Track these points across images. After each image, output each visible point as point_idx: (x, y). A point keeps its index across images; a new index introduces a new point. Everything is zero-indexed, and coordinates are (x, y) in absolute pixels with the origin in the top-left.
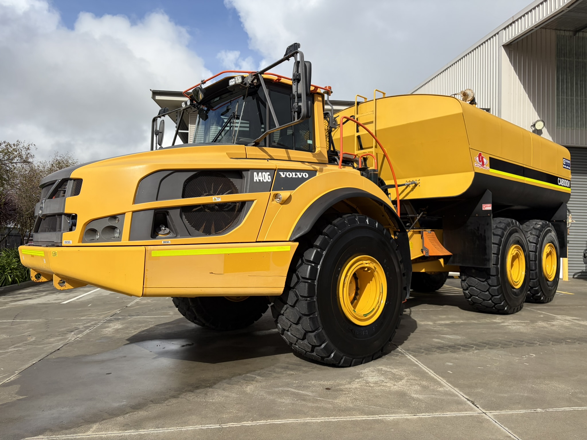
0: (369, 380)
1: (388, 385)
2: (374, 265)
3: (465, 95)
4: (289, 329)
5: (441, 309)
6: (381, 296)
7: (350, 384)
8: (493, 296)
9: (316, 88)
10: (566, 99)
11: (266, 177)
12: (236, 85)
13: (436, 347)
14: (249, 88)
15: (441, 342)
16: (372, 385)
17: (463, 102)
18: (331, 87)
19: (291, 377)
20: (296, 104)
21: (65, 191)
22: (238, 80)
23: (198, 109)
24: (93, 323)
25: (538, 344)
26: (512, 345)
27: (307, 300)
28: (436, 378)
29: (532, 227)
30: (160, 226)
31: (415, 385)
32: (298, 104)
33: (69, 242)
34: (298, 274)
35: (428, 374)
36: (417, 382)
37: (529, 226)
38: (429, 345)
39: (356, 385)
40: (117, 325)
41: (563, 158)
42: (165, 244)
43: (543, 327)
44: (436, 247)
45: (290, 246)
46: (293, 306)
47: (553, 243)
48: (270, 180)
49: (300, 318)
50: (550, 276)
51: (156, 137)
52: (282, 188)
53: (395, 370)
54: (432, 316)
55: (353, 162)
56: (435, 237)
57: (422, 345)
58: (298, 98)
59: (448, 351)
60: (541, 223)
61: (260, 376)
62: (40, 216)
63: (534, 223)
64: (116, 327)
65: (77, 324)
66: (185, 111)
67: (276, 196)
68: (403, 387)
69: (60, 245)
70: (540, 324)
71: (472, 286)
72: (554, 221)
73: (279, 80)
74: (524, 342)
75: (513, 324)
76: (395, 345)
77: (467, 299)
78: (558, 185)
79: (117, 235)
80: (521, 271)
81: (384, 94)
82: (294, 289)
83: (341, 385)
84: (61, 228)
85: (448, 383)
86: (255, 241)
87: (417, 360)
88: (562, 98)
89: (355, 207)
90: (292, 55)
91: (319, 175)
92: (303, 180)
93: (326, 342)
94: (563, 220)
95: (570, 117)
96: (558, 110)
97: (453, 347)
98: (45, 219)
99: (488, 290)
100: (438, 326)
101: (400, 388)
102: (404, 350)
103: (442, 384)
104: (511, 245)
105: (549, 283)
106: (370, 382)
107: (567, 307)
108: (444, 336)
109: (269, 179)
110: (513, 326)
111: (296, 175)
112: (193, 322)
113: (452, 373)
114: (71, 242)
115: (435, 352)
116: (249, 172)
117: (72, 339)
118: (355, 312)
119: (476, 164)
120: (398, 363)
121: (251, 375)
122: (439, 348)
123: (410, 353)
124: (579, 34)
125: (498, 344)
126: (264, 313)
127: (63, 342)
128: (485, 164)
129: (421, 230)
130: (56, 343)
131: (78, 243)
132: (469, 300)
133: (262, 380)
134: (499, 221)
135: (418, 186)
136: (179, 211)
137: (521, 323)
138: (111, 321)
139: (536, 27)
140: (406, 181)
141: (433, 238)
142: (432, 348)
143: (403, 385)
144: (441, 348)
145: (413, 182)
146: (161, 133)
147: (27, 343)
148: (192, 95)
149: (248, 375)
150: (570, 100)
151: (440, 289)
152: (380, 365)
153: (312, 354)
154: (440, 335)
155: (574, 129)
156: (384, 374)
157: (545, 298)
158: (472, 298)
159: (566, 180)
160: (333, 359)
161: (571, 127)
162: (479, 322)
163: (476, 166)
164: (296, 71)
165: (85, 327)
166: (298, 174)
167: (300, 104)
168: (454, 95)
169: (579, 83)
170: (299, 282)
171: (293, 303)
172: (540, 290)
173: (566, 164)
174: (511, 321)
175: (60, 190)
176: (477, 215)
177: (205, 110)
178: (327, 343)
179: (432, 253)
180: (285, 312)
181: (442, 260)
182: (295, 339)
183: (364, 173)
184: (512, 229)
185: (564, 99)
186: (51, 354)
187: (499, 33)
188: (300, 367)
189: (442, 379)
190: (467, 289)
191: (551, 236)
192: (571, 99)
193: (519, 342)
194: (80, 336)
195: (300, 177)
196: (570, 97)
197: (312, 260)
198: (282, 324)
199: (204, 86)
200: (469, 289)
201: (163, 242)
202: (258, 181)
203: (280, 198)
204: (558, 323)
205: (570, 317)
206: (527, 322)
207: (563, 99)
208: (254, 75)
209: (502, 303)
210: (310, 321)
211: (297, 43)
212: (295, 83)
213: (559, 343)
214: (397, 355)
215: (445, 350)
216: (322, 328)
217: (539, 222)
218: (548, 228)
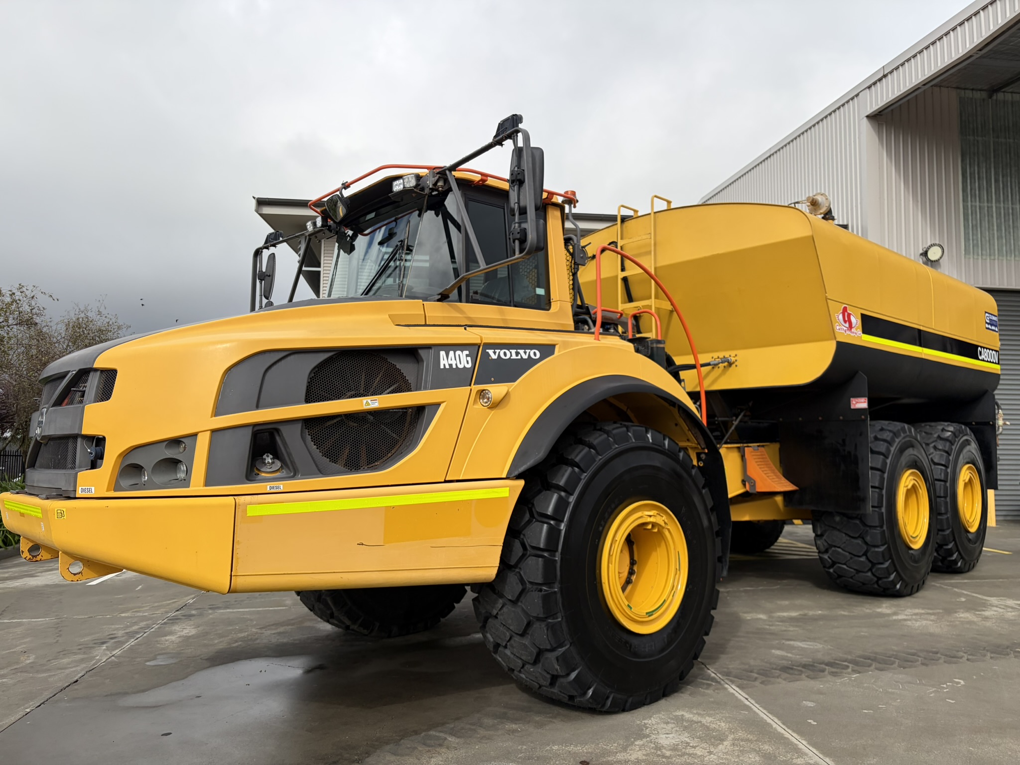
0: (661, 742)
1: (699, 753)
2: (663, 519)
3: (814, 204)
4: (508, 644)
5: (778, 586)
6: (677, 576)
7: (626, 751)
8: (873, 564)
9: (551, 194)
10: (980, 207)
11: (462, 360)
12: (405, 192)
13: (779, 668)
14: (429, 196)
15: (787, 656)
16: (668, 753)
17: (811, 215)
18: (575, 192)
19: (513, 737)
20: (517, 225)
21: (85, 391)
22: (409, 182)
23: (337, 234)
24: (143, 624)
25: (966, 658)
26: (918, 661)
27: (541, 590)
28: (787, 735)
29: (936, 436)
30: (265, 456)
31: (749, 752)
32: (520, 226)
33: (89, 491)
34: (523, 539)
35: (772, 726)
36: (752, 746)
37: (931, 434)
38: (766, 662)
39: (636, 754)
40: (187, 630)
41: (986, 312)
42: (273, 491)
43: (970, 622)
44: (768, 477)
45: (508, 488)
46: (515, 602)
47: (974, 464)
48: (469, 366)
49: (529, 624)
50: (971, 523)
51: (261, 283)
52: (493, 379)
53: (707, 718)
54: (763, 602)
55: (616, 325)
56: (766, 458)
57: (752, 662)
58: (520, 214)
59: (803, 676)
60: (951, 429)
61: (454, 735)
62: (38, 439)
63: (940, 428)
64: (185, 632)
65: (113, 627)
66: (313, 237)
67: (482, 394)
68: (728, 757)
69: (72, 496)
70: (962, 615)
71: (835, 546)
72: (974, 423)
73: (483, 181)
74: (939, 655)
75: (914, 617)
76: (703, 664)
77: (827, 570)
78: (979, 359)
79: (181, 475)
80: (921, 516)
81: (669, 202)
82: (515, 568)
83: (610, 753)
84: (74, 462)
85: (811, 748)
86: (443, 481)
87: (747, 697)
88: (972, 206)
89: (624, 408)
90: (509, 137)
91: (559, 352)
92: (530, 363)
93: (578, 668)
94: (989, 421)
95: (987, 238)
96: (966, 227)
97: (811, 668)
98: (47, 444)
99: (865, 554)
100: (777, 623)
101: (722, 759)
102: (720, 673)
103: (801, 749)
104: (903, 470)
105: (970, 536)
106: (663, 746)
107: (1006, 580)
108: (792, 643)
109: (468, 362)
110: (914, 622)
111: (517, 353)
112: (328, 621)
113: (816, 723)
114: (93, 491)
115: (778, 677)
116: (432, 351)
117: (101, 660)
118: (631, 608)
119: (838, 327)
120: (713, 702)
121: (437, 734)
122: (786, 669)
123: (732, 682)
124: (997, 95)
125: (892, 659)
126: (458, 602)
127: (85, 665)
128: (853, 326)
129: (742, 445)
130: (71, 668)
131: (107, 491)
132: (830, 572)
133: (458, 743)
134: (880, 428)
135: (734, 366)
136: (299, 426)
137: (928, 614)
138: (177, 621)
139: (924, 85)
140: (712, 358)
141: (763, 458)
142: (773, 669)
143: (726, 753)
144: (790, 670)
145: (726, 359)
146: (269, 276)
147: (19, 668)
148: (326, 209)
149: (432, 733)
150: (986, 208)
151: (772, 547)
152: (678, 709)
153: (552, 690)
154: (784, 641)
155: (994, 259)
156: (687, 726)
157: (963, 564)
158: (835, 567)
159: (992, 350)
160: (591, 700)
161: (990, 255)
162: (852, 614)
163: (839, 329)
164: (516, 166)
165: (127, 633)
166: (522, 352)
167: (524, 226)
168: (795, 203)
169: (1001, 179)
170: (526, 554)
171: (516, 596)
172: (954, 549)
173: (992, 323)
174: (909, 610)
175: (75, 391)
176: (841, 418)
177: (349, 235)
178: (579, 670)
179: (761, 488)
180: (499, 613)
181: (779, 499)
182: (518, 663)
183: (640, 348)
184: (903, 441)
185: (976, 207)
186: (62, 690)
187: (860, 94)
188: (529, 713)
189: (798, 737)
190: (826, 551)
191: (970, 451)
192: (988, 207)
193: (931, 654)
194: (117, 652)
195: (525, 357)
196: (986, 204)
197: (549, 514)
198: (495, 633)
199: (347, 193)
200: (830, 552)
201: (268, 487)
202: (447, 367)
203: (488, 399)
204: (995, 613)
205: (1013, 600)
206: (939, 613)
207: (973, 208)
208: (437, 173)
209: (892, 577)
210: (547, 630)
211: (518, 114)
212: (514, 186)
213: (1004, 655)
214: (708, 684)
215: (796, 673)
216: (571, 644)
217: (948, 425)
218: (965, 438)
